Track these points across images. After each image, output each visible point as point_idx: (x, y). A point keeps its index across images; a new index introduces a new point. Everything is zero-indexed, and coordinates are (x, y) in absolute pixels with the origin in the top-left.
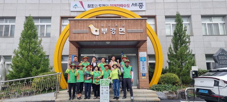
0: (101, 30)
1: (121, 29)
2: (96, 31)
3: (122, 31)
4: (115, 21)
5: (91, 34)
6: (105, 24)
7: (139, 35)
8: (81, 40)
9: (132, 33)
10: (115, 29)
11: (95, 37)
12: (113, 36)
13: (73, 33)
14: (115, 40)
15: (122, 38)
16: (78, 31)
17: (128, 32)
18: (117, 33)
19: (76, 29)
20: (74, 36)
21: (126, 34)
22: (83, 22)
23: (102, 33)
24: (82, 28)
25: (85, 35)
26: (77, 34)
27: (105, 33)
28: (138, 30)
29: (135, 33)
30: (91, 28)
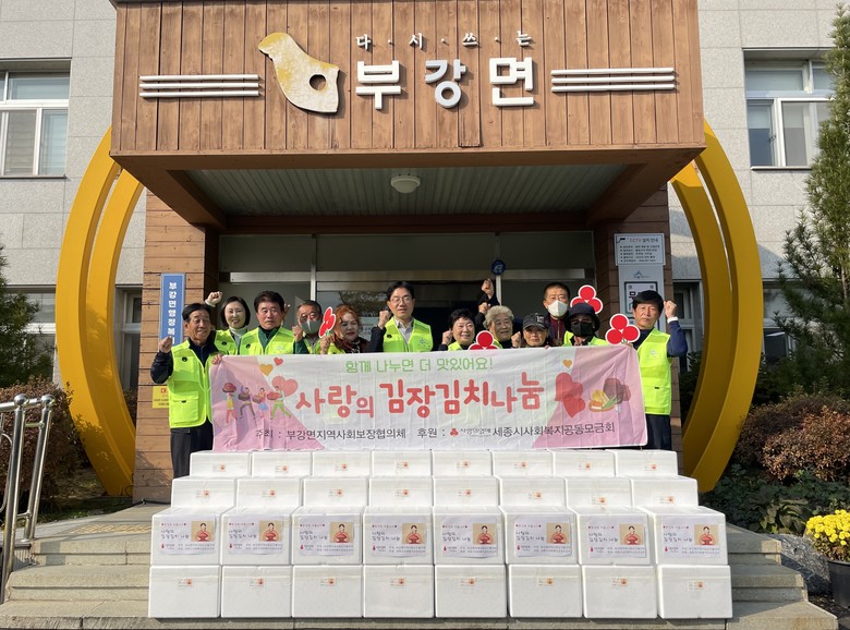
0: (353, 71)
1: (502, 69)
2: (316, 81)
4: (461, 8)
5: (277, 108)
6: (386, 28)
7: (644, 110)
8: (202, 153)
9: (588, 92)
10: (456, 64)
11: (310, 127)
12: (441, 123)
13: (146, 98)
14: (459, 150)
15: (515, 133)
16: (180, 81)
17: (556, 84)
18: (473, 94)
19: (169, 65)
20: (151, 118)
21: (540, 100)
22: (218, 13)
23: (361, 100)
24: (208, 64)
25: (234, 114)
26: (175, 104)
27: (384, 96)
28: (632, 75)
29: (610, 92)
30: (277, 60)
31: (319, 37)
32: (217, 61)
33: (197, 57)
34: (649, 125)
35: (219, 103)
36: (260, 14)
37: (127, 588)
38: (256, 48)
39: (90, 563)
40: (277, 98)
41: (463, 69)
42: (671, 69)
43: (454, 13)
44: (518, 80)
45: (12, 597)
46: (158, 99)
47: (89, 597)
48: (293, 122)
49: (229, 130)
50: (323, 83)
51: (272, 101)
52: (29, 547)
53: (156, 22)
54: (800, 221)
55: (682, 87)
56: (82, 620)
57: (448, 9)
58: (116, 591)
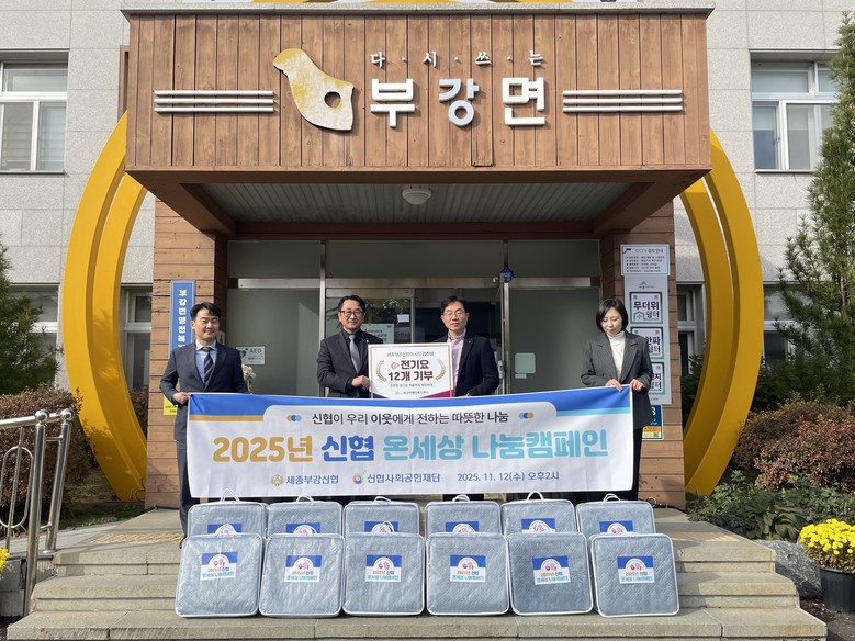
0: (367, 88)
1: (515, 89)
2: (331, 98)
3: (524, 98)
4: (475, 26)
5: (292, 124)
6: (400, 46)
7: (653, 132)
8: (217, 169)
9: (599, 113)
10: (470, 82)
11: (325, 144)
12: (455, 142)
13: (161, 113)
14: (472, 169)
15: (527, 153)
16: (195, 96)
17: (567, 105)
18: (486, 114)
19: (183, 80)
20: (167, 133)
21: (552, 121)
22: (232, 28)
23: (375, 117)
24: (222, 78)
25: (249, 130)
26: (190, 119)
27: (399, 114)
28: (641, 96)
29: (620, 113)
30: (292, 77)
31: (332, 53)
32: (231, 77)
33: (211, 71)
34: (657, 147)
35: (234, 118)
36: (275, 29)
37: (151, 598)
38: (271, 64)
39: (111, 575)
40: (292, 115)
41: (477, 88)
42: (679, 92)
43: (467, 32)
44: (530, 100)
45: (38, 608)
46: (173, 113)
47: (113, 608)
48: (308, 139)
49: (244, 145)
50: (337, 100)
51: (287, 118)
52: (51, 558)
53: (170, 35)
54: (801, 229)
55: (690, 108)
56: (109, 631)
57: (462, 27)
58: (139, 602)
